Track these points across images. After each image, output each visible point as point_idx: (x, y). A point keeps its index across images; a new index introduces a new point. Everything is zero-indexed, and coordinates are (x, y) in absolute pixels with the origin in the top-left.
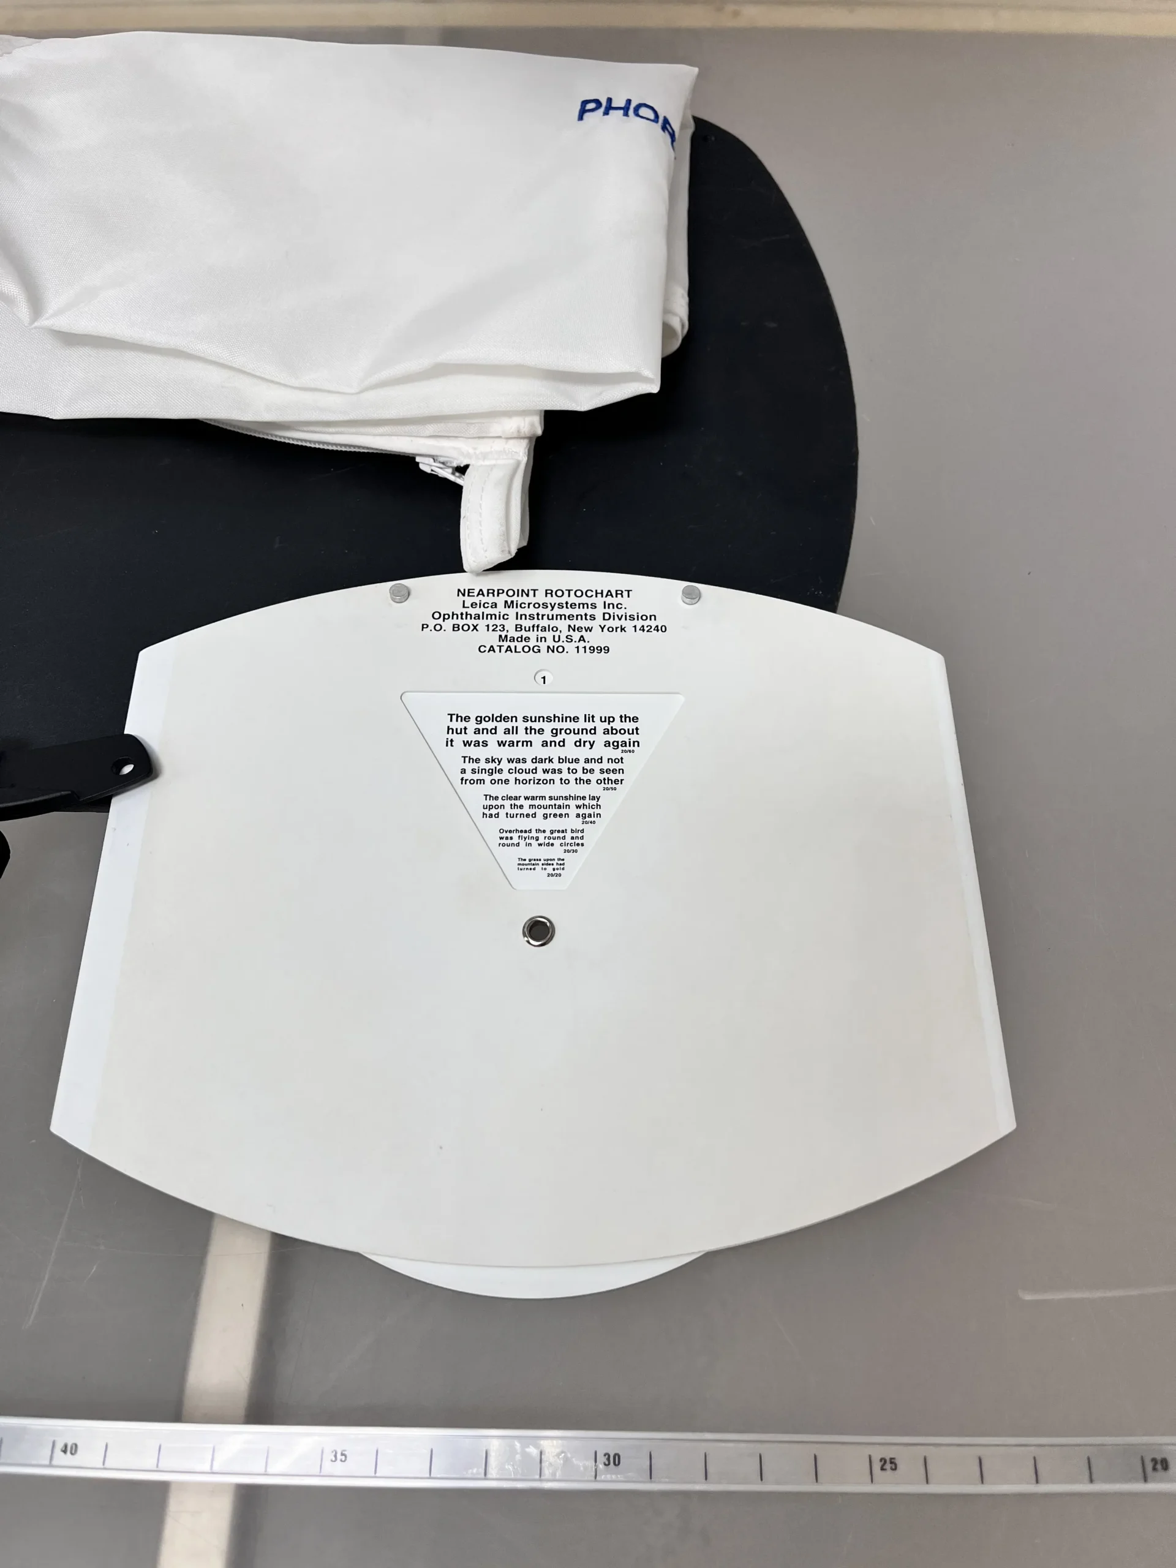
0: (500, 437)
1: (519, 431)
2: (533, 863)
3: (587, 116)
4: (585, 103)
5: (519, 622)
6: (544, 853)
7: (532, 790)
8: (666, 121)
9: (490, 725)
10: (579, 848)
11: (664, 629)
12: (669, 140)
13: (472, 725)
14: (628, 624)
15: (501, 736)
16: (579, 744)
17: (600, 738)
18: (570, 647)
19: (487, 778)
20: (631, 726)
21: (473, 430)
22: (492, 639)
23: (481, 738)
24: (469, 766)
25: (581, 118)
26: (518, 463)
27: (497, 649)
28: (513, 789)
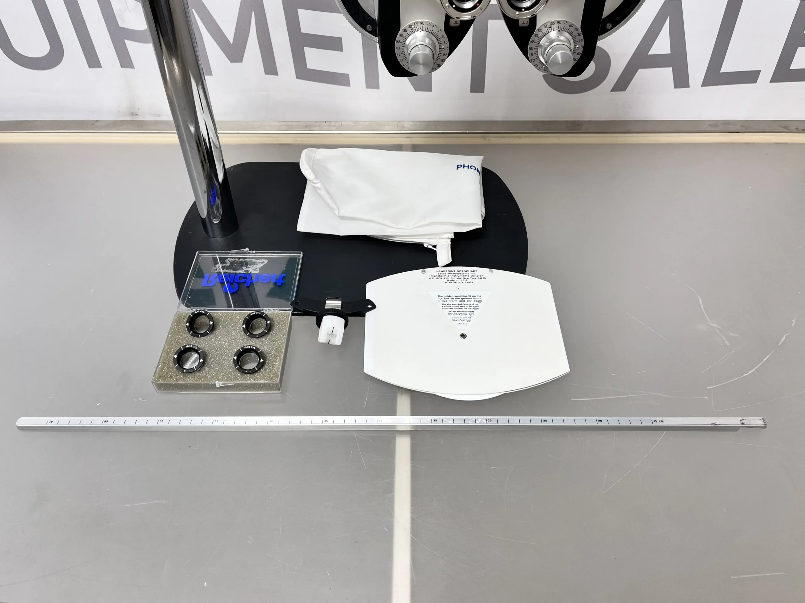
0: (444, 239)
1: (449, 237)
2: (460, 324)
3: (459, 168)
4: (458, 166)
5: (452, 277)
6: (462, 322)
7: (458, 310)
8: (478, 169)
9: (447, 298)
10: (470, 321)
11: (485, 278)
12: (478, 174)
13: (443, 298)
14: (477, 277)
15: (450, 300)
16: (468, 301)
17: (473, 300)
18: (464, 282)
19: (448, 308)
20: (480, 297)
21: (438, 237)
22: (446, 280)
23: (446, 300)
24: (444, 306)
25: (457, 169)
26: (449, 244)
27: (447, 282)
28: (454, 310)
